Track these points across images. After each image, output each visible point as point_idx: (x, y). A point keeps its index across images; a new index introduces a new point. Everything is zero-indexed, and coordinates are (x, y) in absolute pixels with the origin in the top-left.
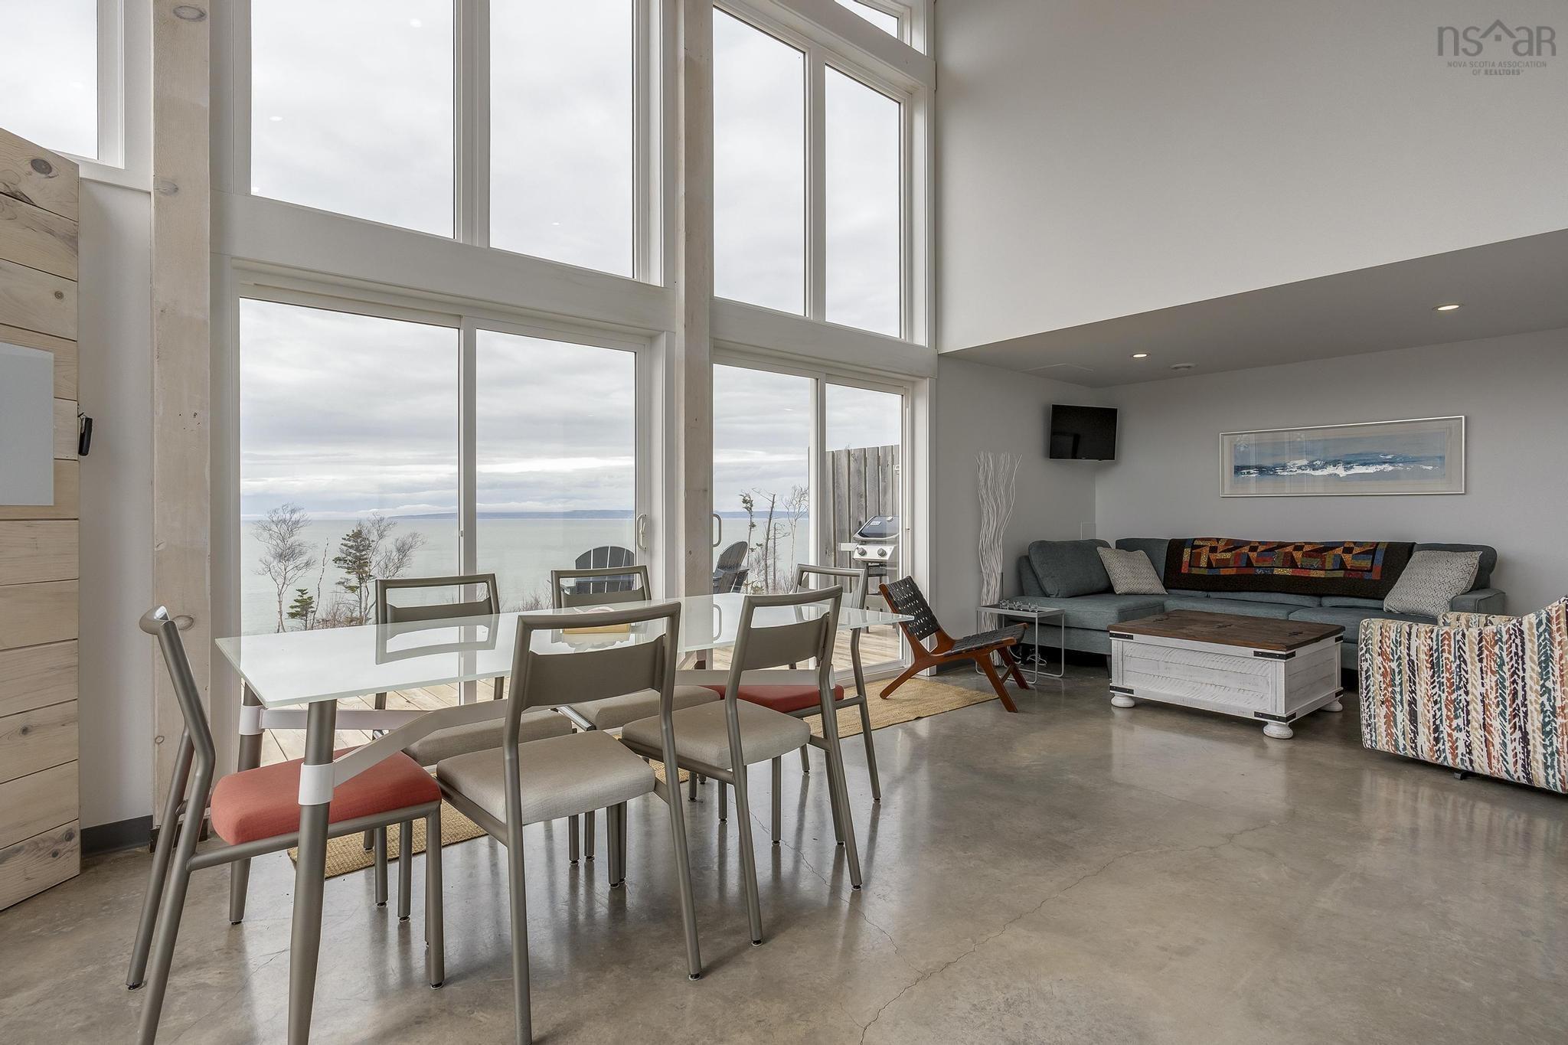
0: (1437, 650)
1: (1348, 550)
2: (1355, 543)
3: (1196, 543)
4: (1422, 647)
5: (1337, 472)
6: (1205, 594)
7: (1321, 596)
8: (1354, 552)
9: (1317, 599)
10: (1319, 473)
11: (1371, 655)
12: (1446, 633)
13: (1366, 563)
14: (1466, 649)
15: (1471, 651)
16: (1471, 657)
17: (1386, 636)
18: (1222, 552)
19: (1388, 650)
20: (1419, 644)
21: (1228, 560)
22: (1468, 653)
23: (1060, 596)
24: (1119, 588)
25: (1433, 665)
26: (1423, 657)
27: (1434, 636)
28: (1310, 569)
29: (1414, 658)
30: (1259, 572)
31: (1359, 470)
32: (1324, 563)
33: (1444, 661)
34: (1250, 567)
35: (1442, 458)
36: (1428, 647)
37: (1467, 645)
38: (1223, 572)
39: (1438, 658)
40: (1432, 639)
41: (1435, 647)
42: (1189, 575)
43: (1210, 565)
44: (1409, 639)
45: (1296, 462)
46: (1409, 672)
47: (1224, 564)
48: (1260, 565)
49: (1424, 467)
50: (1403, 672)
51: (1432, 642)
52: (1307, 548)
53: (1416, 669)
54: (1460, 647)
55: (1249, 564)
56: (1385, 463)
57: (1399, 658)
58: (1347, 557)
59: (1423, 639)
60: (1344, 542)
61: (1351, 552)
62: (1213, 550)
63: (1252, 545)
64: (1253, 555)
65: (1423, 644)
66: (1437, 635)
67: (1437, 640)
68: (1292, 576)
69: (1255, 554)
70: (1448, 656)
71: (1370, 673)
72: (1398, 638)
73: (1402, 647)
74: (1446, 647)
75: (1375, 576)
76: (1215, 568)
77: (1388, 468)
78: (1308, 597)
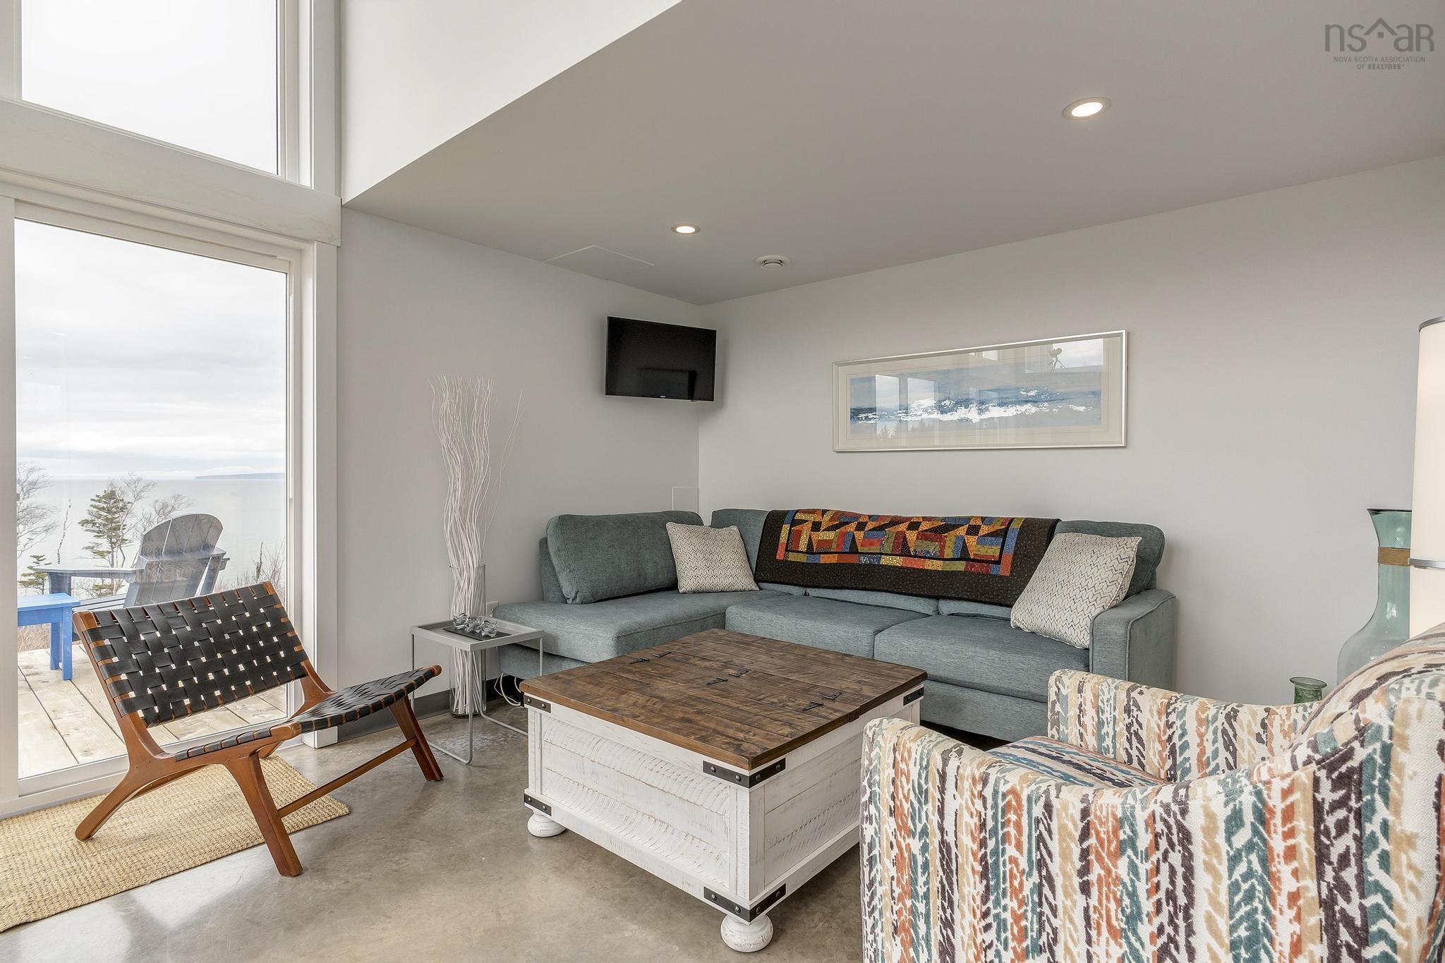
0: (994, 832)
1: (973, 530)
2: (983, 519)
3: (798, 516)
4: (966, 817)
5: (970, 416)
6: (802, 590)
7: (937, 598)
8: (981, 533)
9: (932, 602)
10: (947, 417)
11: (879, 810)
12: (1013, 791)
13: (992, 551)
14: (1054, 845)
15: (1065, 856)
16: (1065, 874)
17: (902, 773)
18: (825, 530)
19: (906, 806)
20: (961, 805)
21: (830, 542)
22: (1057, 858)
23: (578, 600)
24: (685, 584)
25: (986, 867)
26: (967, 842)
27: (988, 792)
28: (925, 558)
29: (950, 839)
30: (864, 560)
31: (995, 412)
32: (943, 547)
33: (1008, 866)
34: (854, 553)
35: (1097, 394)
36: (976, 820)
37: (1056, 836)
38: (825, 559)
39: (995, 852)
40: (984, 800)
41: (990, 824)
42: (786, 563)
43: (810, 550)
44: (942, 790)
45: (922, 402)
46: (941, 873)
47: (825, 548)
48: (866, 550)
49: (1076, 408)
50: (931, 869)
51: (986, 808)
52: (925, 526)
53: (954, 868)
54: (1040, 838)
55: (853, 550)
56: (1027, 402)
57: (924, 832)
58: (972, 541)
59: (967, 795)
60: (969, 519)
61: (976, 533)
62: (816, 527)
63: (860, 520)
64: (860, 535)
65: (967, 807)
66: (995, 793)
67: (995, 806)
68: (901, 568)
69: (862, 533)
70: (1016, 854)
71: (875, 852)
72: (923, 782)
73: (930, 806)
74: (1012, 830)
75: (1004, 570)
76: (816, 553)
77: (1030, 409)
78: (921, 600)
